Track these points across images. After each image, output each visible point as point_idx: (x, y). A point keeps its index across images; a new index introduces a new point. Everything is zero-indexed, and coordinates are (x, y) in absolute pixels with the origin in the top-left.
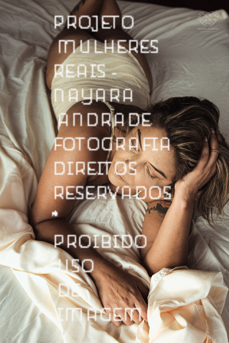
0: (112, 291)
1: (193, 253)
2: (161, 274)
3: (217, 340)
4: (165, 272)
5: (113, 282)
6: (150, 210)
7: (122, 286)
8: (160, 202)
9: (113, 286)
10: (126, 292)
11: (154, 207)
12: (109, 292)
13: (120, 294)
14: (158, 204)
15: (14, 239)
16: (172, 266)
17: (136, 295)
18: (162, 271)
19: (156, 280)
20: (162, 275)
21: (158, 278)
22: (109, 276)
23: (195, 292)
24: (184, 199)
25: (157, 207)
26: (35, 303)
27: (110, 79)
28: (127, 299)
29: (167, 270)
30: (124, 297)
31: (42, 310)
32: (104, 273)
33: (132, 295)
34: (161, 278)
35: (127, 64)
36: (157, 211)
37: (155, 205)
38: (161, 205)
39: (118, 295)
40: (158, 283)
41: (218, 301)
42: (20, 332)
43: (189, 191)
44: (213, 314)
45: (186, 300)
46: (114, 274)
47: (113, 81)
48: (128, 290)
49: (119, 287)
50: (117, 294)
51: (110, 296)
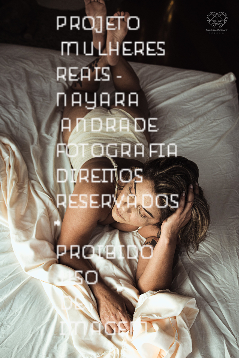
0: (106, 308)
1: (176, 279)
2: (147, 295)
3: (183, 344)
4: (150, 293)
5: (108, 302)
7: (113, 305)
8: (155, 238)
9: (107, 304)
10: (115, 309)
11: (150, 242)
12: (104, 309)
13: (111, 311)
14: (153, 240)
15: (44, 262)
16: (157, 289)
17: (123, 312)
18: (148, 293)
19: (143, 299)
20: (148, 296)
21: (144, 297)
22: (106, 297)
23: (171, 311)
24: (168, 237)
25: (151, 242)
28: (115, 315)
29: (152, 292)
30: (114, 313)
32: (102, 295)
33: (119, 312)
34: (147, 297)
36: (151, 245)
37: (151, 241)
38: (155, 240)
39: (110, 311)
40: (144, 301)
41: (191, 318)
44: (183, 326)
45: (162, 315)
46: (109, 295)
48: (117, 308)
49: (111, 306)
50: (109, 311)
51: (105, 312)
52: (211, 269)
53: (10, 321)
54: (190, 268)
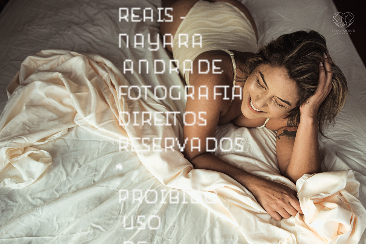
0: (268, 195)
1: (324, 163)
2: (303, 178)
4: (306, 176)
5: (268, 190)
6: (279, 136)
7: (276, 191)
8: (286, 128)
9: (268, 192)
10: (280, 194)
11: (282, 133)
12: (267, 197)
13: (276, 197)
14: (284, 130)
15: (182, 170)
17: (289, 195)
18: (304, 176)
19: (300, 183)
20: (305, 179)
21: (302, 181)
22: (263, 186)
23: (336, 185)
24: (310, 116)
25: (284, 132)
26: (210, 211)
27: (224, 33)
28: (283, 199)
29: (308, 175)
30: (280, 198)
31: (217, 215)
32: (258, 185)
33: (286, 196)
34: (304, 181)
35: (235, 18)
36: (285, 136)
37: (282, 132)
38: (287, 130)
39: (275, 198)
40: (302, 184)
41: (354, 193)
42: (206, 230)
43: (313, 109)
44: (353, 200)
45: (330, 192)
46: (267, 184)
47: (226, 34)
48: (282, 193)
49: (274, 192)
50: (273, 197)
51: (269, 200)
52: (357, 146)
53: (169, 235)
54: (336, 150)
